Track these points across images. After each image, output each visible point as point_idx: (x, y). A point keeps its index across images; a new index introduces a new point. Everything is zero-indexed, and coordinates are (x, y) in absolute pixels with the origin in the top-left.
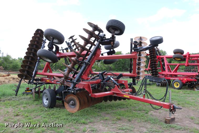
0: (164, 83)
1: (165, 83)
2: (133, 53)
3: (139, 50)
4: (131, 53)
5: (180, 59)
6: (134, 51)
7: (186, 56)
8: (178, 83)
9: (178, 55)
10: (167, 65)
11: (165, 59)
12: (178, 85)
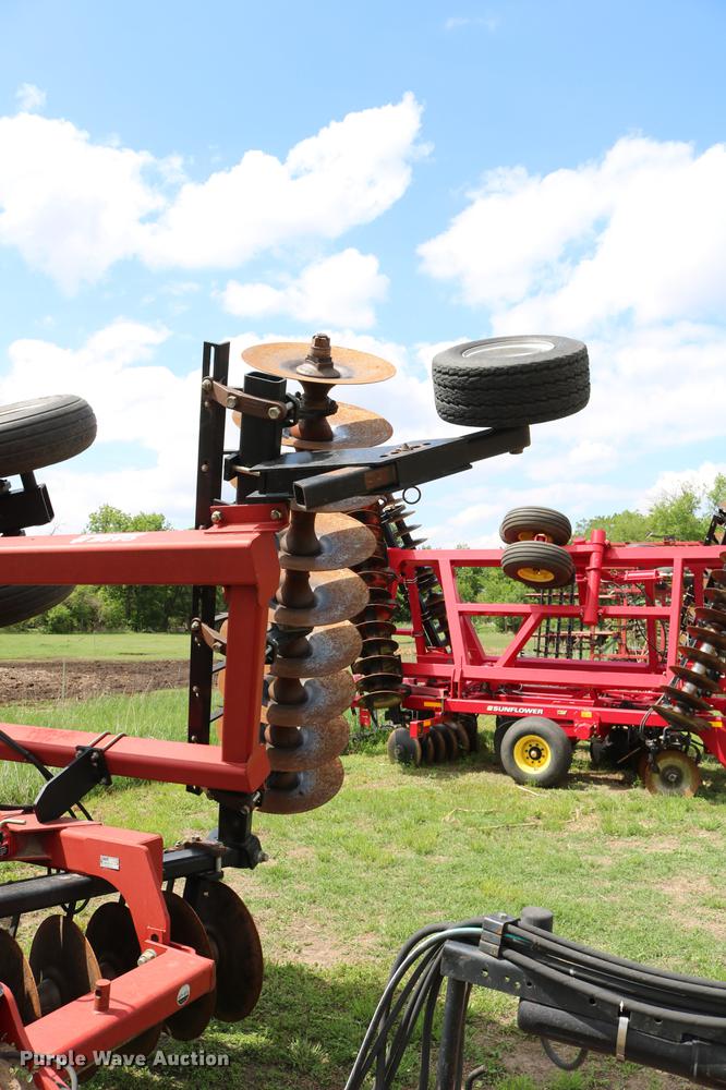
0: (440, 736)
1: (446, 733)
2: (223, 522)
3: (303, 483)
4: (203, 520)
5: (550, 577)
6: (241, 497)
7: (586, 557)
8: (544, 744)
9: (527, 547)
10: (461, 613)
11: (445, 571)
12: (539, 755)
